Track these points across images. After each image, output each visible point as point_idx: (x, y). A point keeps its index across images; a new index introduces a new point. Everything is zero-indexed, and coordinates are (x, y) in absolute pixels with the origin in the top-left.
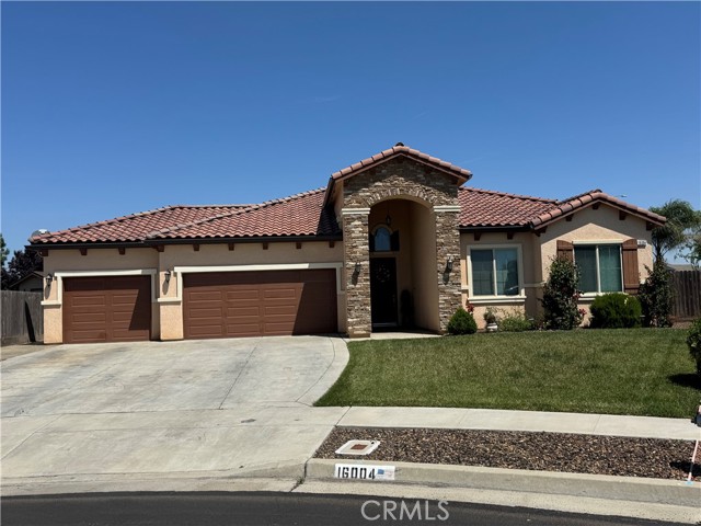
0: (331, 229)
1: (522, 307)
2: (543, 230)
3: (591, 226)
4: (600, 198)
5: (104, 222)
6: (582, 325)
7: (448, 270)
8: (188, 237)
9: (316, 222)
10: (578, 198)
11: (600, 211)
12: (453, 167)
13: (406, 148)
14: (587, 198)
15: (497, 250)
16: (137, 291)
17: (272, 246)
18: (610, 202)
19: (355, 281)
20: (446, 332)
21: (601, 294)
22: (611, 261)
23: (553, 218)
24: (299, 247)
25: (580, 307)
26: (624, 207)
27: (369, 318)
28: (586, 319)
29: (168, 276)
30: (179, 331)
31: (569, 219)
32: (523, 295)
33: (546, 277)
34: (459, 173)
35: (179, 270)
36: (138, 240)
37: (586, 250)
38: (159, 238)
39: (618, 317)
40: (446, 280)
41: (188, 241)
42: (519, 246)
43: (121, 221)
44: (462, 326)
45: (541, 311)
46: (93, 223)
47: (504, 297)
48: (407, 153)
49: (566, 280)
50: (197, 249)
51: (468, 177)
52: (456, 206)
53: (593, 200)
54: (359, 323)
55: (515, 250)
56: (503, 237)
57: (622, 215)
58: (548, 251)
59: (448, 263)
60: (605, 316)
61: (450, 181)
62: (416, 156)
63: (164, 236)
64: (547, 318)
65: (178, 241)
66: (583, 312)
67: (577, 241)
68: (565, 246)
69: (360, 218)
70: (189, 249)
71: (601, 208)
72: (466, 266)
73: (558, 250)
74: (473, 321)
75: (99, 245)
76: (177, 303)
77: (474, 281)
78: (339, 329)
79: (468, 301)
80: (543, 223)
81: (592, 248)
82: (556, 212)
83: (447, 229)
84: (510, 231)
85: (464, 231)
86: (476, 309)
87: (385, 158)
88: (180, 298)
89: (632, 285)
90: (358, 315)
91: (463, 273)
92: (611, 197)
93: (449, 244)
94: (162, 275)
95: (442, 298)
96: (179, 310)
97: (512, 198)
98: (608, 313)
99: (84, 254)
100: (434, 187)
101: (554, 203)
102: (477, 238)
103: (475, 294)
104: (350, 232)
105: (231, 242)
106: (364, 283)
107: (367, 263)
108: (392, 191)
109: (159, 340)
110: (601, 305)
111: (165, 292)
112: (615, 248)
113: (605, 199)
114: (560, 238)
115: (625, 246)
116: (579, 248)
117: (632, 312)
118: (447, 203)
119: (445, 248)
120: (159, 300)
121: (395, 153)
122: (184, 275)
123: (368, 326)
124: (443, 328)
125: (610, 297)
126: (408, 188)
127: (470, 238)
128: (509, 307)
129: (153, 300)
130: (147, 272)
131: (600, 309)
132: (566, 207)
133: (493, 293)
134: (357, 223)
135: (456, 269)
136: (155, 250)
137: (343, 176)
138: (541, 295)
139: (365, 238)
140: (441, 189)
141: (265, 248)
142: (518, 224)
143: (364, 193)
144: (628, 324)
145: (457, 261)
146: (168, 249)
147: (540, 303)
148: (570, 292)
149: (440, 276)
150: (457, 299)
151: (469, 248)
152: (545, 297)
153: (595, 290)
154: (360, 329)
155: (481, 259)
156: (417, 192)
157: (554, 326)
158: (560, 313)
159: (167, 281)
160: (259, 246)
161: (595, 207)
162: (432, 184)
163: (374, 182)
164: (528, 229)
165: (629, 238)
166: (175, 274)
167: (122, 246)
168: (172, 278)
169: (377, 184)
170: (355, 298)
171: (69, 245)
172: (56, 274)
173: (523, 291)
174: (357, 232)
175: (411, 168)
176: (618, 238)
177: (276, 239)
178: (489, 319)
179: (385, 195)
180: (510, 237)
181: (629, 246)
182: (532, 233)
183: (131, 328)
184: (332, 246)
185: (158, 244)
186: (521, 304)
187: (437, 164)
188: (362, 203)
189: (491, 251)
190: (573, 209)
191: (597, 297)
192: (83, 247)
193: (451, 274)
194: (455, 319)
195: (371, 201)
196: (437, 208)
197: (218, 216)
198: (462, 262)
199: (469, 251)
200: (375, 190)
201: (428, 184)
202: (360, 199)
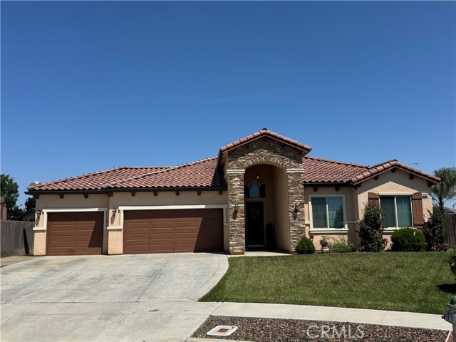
0: (220, 183)
1: (346, 237)
2: (359, 185)
3: (390, 183)
4: (396, 165)
5: (76, 177)
6: (386, 249)
7: (296, 211)
8: (128, 187)
9: (211, 178)
10: (382, 165)
11: (397, 174)
12: (299, 144)
13: (268, 131)
14: (388, 165)
15: (329, 198)
16: (94, 222)
17: (182, 194)
18: (403, 167)
19: (235, 217)
20: (295, 252)
21: (398, 228)
22: (405, 206)
23: (365, 178)
24: (199, 194)
25: (384, 237)
26: (412, 171)
27: (243, 241)
28: (389, 245)
29: (115, 212)
30: (120, 249)
31: (376, 178)
32: (346, 228)
33: (361, 216)
34: (303, 147)
35: (122, 208)
36: (96, 189)
37: (387, 199)
38: (109, 187)
39: (410, 244)
40: (295, 217)
41: (128, 190)
42: (343, 196)
43: (87, 177)
44: (305, 248)
45: (359, 239)
46: (69, 177)
47: (334, 229)
48: (269, 135)
49: (375, 219)
50: (133, 195)
51: (309, 150)
52: (301, 169)
53: (392, 166)
54: (237, 245)
55: (341, 198)
56: (333, 189)
57: (411, 176)
58: (363, 199)
59: (296, 206)
60: (400, 244)
61: (298, 153)
62: (275, 137)
63: (113, 187)
64: (362, 244)
65: (122, 190)
66: (386, 240)
67: (382, 193)
68: (373, 196)
69: (238, 176)
70: (129, 195)
71: (396, 171)
72: (308, 209)
73: (369, 199)
74: (313, 245)
75: (72, 192)
76: (120, 230)
77: (314, 218)
78: (225, 248)
79: (309, 232)
80: (358, 181)
81: (391, 198)
82: (367, 174)
83: (295, 184)
84: (337, 186)
85: (306, 185)
86: (315, 237)
87: (255, 137)
88: (122, 227)
89: (419, 223)
90: (236, 240)
91: (306, 213)
92: (403, 164)
93: (297, 193)
94: (111, 211)
95: (292, 229)
96: (121, 234)
97: (339, 164)
98: (403, 241)
99: (62, 197)
100: (287, 156)
101: (367, 168)
102: (315, 190)
103: (314, 227)
104: (232, 185)
105: (156, 191)
106: (241, 219)
107: (243, 205)
108: (259, 159)
109: (107, 254)
110: (399, 236)
111: (112, 223)
112: (407, 198)
113: (400, 166)
114: (370, 191)
115: (414, 197)
116: (384, 198)
117: (418, 241)
118: (295, 167)
119: (294, 196)
120: (108, 228)
121: (261, 135)
122: (125, 212)
123: (243, 247)
124: (293, 249)
125: (404, 231)
126: (270, 157)
127: (311, 190)
128: (338, 236)
129: (104, 228)
130: (102, 210)
131: (397, 238)
132: (373, 171)
133: (326, 227)
134: (236, 179)
135: (301, 210)
136: (107, 196)
137: (228, 149)
138: (358, 228)
139: (242, 189)
140: (291, 158)
141: (178, 194)
142: (342, 181)
143: (241, 160)
144: (417, 248)
145: (302, 205)
146: (116, 195)
147: (358, 234)
148: (377, 227)
149: (291, 215)
150: (302, 230)
151: (310, 196)
152: (361, 230)
153: (395, 226)
154: (238, 249)
155: (318, 204)
156: (276, 160)
157: (367, 249)
158: (371, 241)
159: (114, 216)
160: (173, 194)
161: (393, 171)
162: (285, 154)
163: (247, 153)
164: (349, 184)
165: (416, 191)
166: (119, 211)
167: (86, 193)
168: (117, 214)
169: (249, 154)
170: (234, 228)
171: (53, 192)
172: (43, 211)
173: (346, 226)
174: (236, 185)
175: (272, 144)
176: (409, 191)
177: (184, 189)
178: (324, 244)
179: (254, 161)
180: (337, 190)
181: (417, 197)
182: (352, 187)
183: (89, 247)
184: (221, 194)
185: (109, 192)
186: (345, 234)
187: (289, 142)
188: (240, 166)
189: (324, 199)
190: (379, 172)
191: (396, 230)
192: (61, 193)
193: (298, 213)
194: (301, 243)
195: (246, 165)
196: (289, 171)
197: (149, 173)
198: (306, 205)
199: (310, 199)
200: (248, 158)
201: (283, 155)
202: (239, 164)
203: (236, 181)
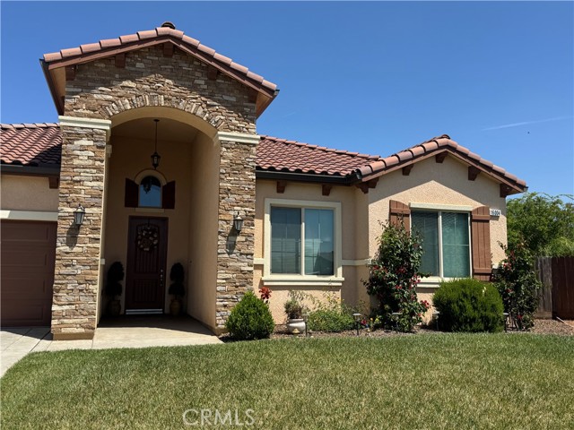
1: (338, 294)
2: (372, 184)
3: (433, 185)
4: (448, 146)
6: (422, 323)
7: (235, 232)
10: (422, 144)
11: (446, 166)
12: (252, 74)
14: (432, 145)
15: (308, 209)
18: (460, 152)
19: (72, 239)
20: (224, 332)
22: (457, 235)
23: (387, 168)
25: (421, 297)
26: (477, 162)
31: (406, 171)
32: (339, 276)
33: (374, 251)
34: (259, 84)
37: (426, 217)
40: (231, 247)
42: (337, 206)
44: (251, 323)
45: (365, 298)
47: (315, 277)
48: (180, 41)
51: (273, 94)
52: (252, 135)
53: (440, 148)
54: (74, 314)
55: (332, 211)
56: (316, 191)
57: (473, 173)
58: (378, 213)
59: (236, 221)
61: (246, 96)
62: (194, 49)
64: (376, 313)
67: (416, 204)
68: (400, 209)
69: (91, 135)
72: (263, 229)
73: (391, 214)
74: (268, 315)
77: (273, 252)
79: (262, 282)
80: (374, 172)
81: (432, 214)
82: (390, 160)
83: (237, 168)
84: (327, 183)
85: (263, 176)
86: (273, 294)
87: (141, 41)
89: (483, 269)
91: (257, 239)
92: (461, 146)
93: (239, 191)
95: (222, 275)
100: (221, 102)
102: (281, 190)
103: (273, 271)
104: (71, 157)
106: (90, 246)
107: (100, 211)
108: (151, 98)
112: (463, 215)
113: (454, 149)
114: (395, 198)
115: (475, 216)
116: (418, 213)
117: (493, 308)
118: (239, 129)
119: (232, 198)
121: (159, 37)
123: (90, 320)
124: (221, 323)
126: (180, 98)
127: (271, 188)
128: (322, 293)
131: (450, 302)
132: (405, 155)
133: (298, 272)
134: (85, 142)
135: (247, 230)
137: (64, 59)
138: (366, 275)
139: (99, 169)
140: (231, 106)
142: (338, 174)
143: (100, 95)
145: (250, 218)
147: (363, 290)
149: (222, 241)
150: (246, 278)
151: (268, 202)
152: (372, 280)
153: (436, 273)
155: (286, 221)
156: (193, 107)
158: (396, 305)
161: (439, 159)
162: (218, 96)
163: (122, 79)
164: (352, 181)
165: (480, 205)
169: (125, 83)
173: (340, 270)
174: (83, 158)
175: (185, 68)
176: (467, 204)
178: (293, 312)
179: (138, 102)
180: (326, 192)
181: (480, 216)
186: (336, 288)
187: (228, 67)
188: (98, 110)
189: (298, 210)
190: (414, 157)
191: (441, 283)
193: (239, 238)
194: (239, 311)
195: (113, 110)
196: (223, 136)
198: (257, 222)
199: (268, 208)
200: (122, 92)
201: (211, 97)
202: (94, 104)
203: (83, 149)
